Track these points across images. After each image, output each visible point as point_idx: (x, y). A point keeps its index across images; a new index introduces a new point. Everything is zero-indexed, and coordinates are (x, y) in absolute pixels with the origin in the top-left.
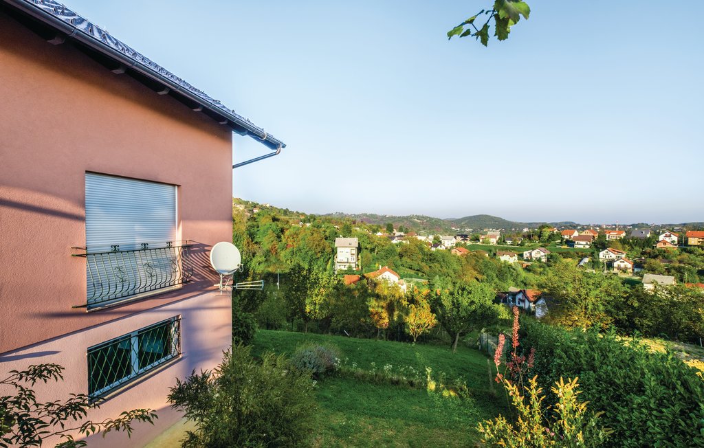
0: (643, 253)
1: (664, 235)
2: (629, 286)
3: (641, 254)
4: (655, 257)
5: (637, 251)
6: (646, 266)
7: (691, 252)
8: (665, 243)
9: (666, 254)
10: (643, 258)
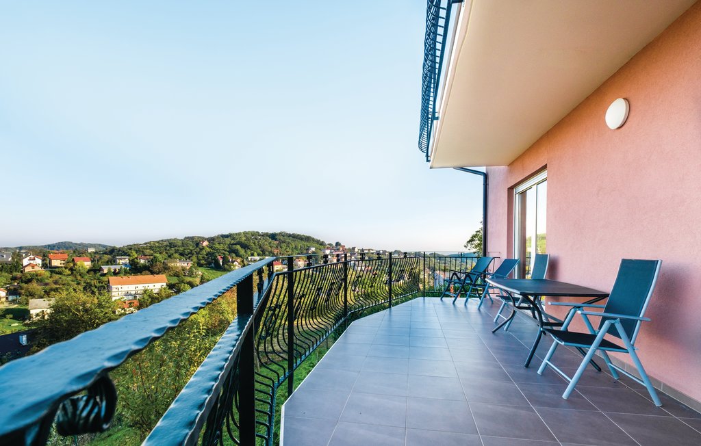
0: (14, 279)
1: (28, 258)
2: (11, 316)
3: (12, 279)
4: (29, 281)
5: (6, 277)
6: (23, 291)
7: (60, 273)
8: (33, 267)
9: (39, 278)
10: (16, 284)
